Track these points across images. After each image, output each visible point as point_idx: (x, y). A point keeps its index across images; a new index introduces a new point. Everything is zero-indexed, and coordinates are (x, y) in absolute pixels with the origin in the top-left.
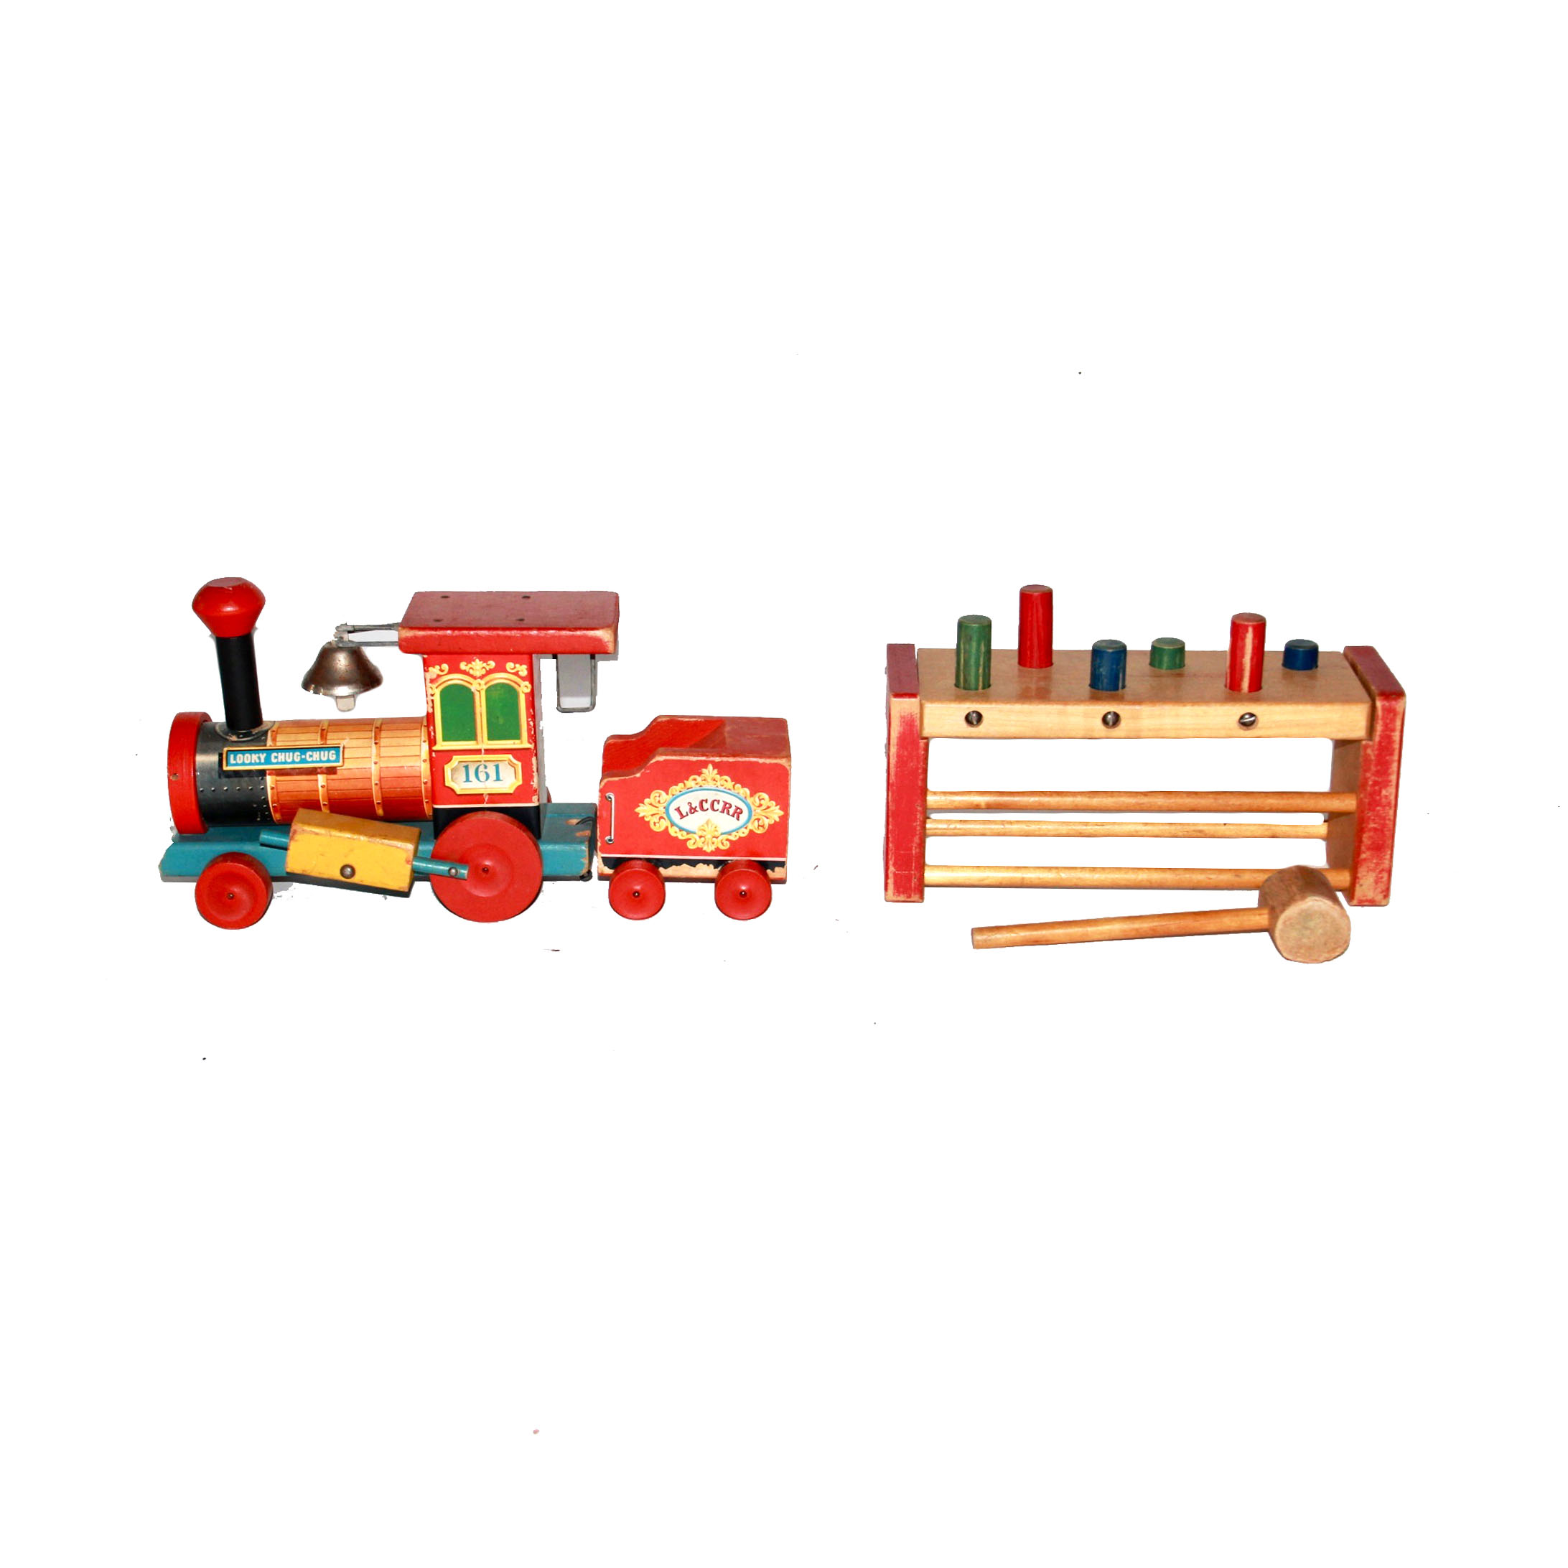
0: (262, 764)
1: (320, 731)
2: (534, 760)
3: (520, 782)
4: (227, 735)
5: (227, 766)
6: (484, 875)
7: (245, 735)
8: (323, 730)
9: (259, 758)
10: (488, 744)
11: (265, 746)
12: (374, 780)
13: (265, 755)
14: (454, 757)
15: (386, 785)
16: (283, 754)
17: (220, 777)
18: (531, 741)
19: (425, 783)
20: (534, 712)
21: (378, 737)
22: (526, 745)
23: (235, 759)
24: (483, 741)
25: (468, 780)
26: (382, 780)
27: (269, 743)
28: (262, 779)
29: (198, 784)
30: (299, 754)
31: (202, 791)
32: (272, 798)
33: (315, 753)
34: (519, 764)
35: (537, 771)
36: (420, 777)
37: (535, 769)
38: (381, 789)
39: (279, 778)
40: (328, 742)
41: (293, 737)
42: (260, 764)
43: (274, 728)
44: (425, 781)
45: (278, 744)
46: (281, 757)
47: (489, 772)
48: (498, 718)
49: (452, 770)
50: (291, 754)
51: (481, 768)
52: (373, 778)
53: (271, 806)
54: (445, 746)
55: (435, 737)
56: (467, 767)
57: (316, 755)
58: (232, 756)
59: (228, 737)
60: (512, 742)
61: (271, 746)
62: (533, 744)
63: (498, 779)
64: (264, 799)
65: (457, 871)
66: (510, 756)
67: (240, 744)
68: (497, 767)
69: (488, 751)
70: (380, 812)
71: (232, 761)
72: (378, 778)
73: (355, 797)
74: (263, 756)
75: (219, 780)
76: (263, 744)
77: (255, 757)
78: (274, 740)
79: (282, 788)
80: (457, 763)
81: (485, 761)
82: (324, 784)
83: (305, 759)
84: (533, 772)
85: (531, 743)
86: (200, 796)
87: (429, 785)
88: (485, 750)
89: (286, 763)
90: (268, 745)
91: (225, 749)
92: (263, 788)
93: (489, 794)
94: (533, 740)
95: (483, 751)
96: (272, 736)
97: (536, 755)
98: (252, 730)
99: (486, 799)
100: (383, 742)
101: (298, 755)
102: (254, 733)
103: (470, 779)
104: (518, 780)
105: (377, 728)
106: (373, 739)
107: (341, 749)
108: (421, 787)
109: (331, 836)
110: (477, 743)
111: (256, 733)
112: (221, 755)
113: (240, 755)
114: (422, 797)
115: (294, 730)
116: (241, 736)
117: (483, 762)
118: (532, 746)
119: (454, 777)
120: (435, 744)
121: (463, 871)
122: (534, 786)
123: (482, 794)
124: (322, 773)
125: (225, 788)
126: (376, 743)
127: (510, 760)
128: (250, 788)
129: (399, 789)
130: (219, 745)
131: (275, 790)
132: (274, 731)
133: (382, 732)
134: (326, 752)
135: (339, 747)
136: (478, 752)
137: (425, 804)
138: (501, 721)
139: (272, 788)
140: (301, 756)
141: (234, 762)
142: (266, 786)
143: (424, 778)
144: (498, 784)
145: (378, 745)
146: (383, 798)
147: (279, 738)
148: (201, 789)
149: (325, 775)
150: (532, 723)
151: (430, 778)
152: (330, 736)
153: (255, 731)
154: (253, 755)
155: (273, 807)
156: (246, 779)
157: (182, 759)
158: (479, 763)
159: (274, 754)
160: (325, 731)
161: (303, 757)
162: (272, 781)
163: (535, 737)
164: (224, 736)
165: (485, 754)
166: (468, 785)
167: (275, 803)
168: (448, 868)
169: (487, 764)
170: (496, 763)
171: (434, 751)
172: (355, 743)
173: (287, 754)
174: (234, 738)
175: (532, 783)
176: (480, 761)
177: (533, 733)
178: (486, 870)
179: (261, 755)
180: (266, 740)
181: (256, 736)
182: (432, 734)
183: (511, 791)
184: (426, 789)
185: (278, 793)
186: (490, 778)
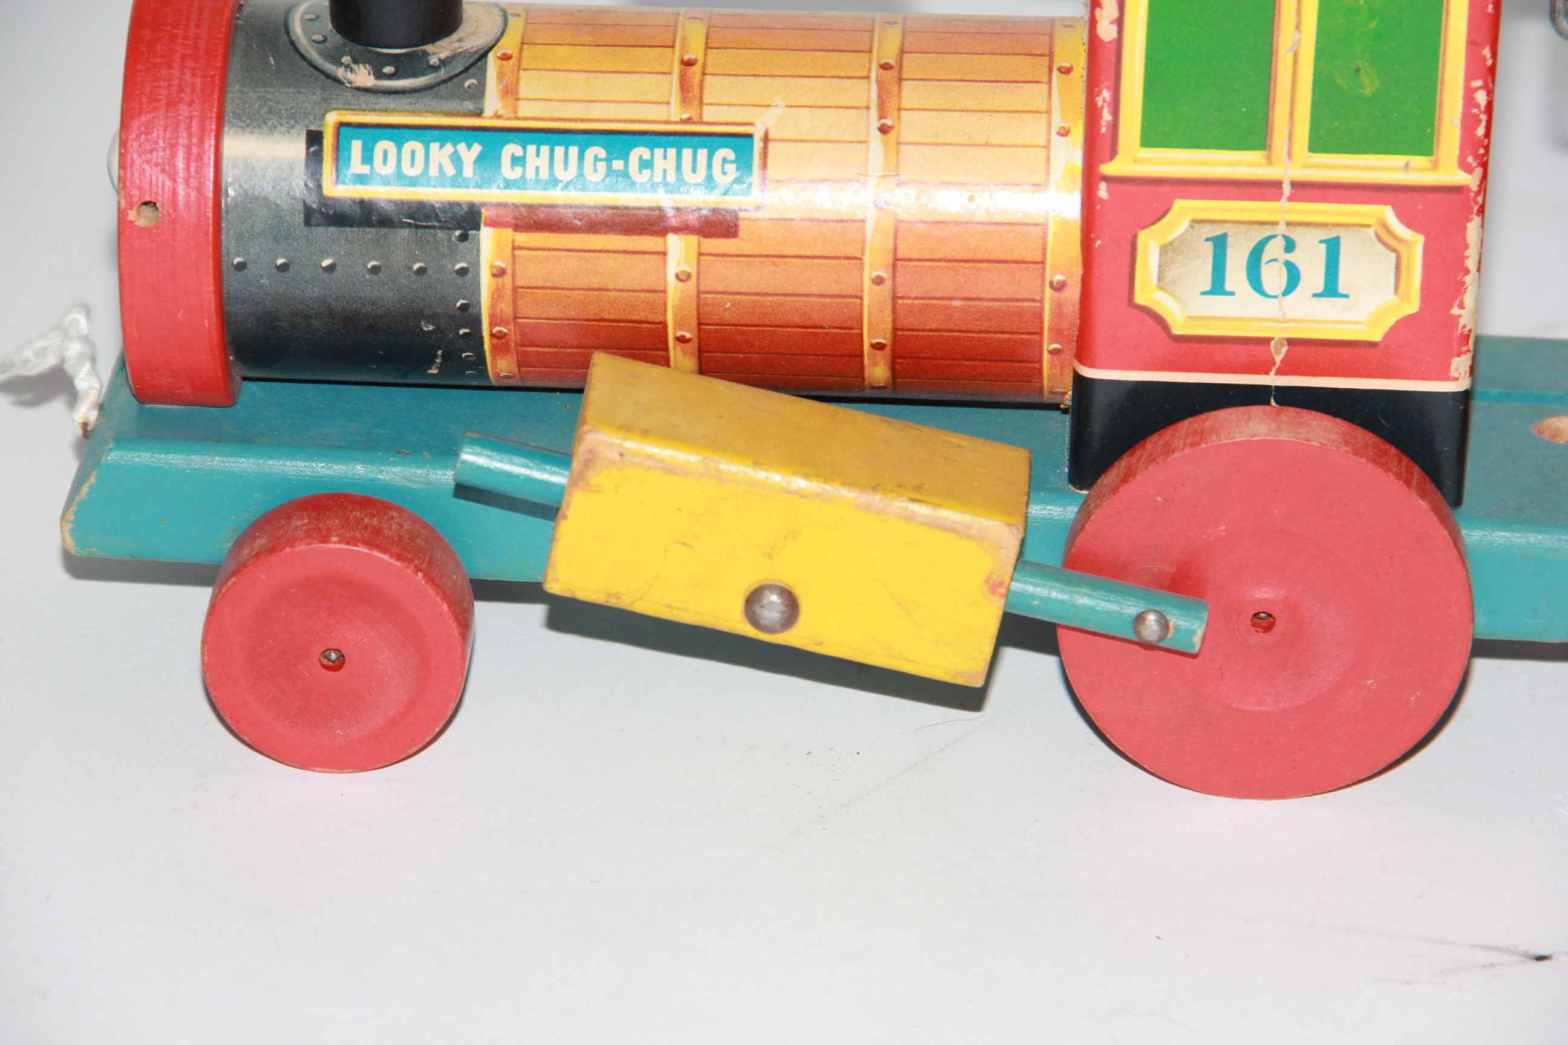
0: (466, 183)
1: (676, 68)
2: (1472, 228)
3: (1413, 307)
4: (339, 63)
5: (337, 181)
6: (1257, 638)
7: (406, 66)
8: (688, 64)
9: (456, 159)
10: (1306, 166)
11: (479, 114)
12: (874, 264)
13: (477, 148)
14: (1179, 204)
15: (914, 285)
16: (545, 150)
17: (307, 223)
18: (1470, 159)
19: (1059, 287)
20: (1494, 55)
21: (892, 104)
22: (1451, 174)
23: (367, 158)
24: (1290, 154)
25: (1218, 287)
26: (899, 263)
27: (492, 102)
28: (464, 238)
29: (228, 241)
30: (602, 153)
31: (241, 267)
32: (493, 306)
33: (659, 152)
34: (1417, 241)
35: (1479, 270)
36: (1043, 263)
37: (1471, 263)
38: (895, 298)
39: (522, 238)
40: (709, 114)
41: (577, 84)
42: (457, 180)
43: (509, 44)
44: (1059, 277)
45: (526, 109)
46: (537, 157)
47: (1301, 265)
48: (1358, 70)
49: (1164, 250)
50: (574, 151)
51: (1274, 250)
52: (867, 259)
53: (486, 333)
54: (1151, 162)
55: (1114, 126)
56: (1220, 244)
57: (664, 159)
58: (357, 146)
59: (340, 72)
60: (1398, 160)
61: (497, 116)
62: (1479, 171)
63: (1331, 289)
64: (464, 307)
65: (1164, 624)
66: (1387, 212)
67: (384, 101)
68: (1333, 248)
69: (1305, 190)
70: (878, 372)
71: (357, 166)
72: (890, 259)
73: (797, 320)
74: (470, 153)
75: (306, 230)
76: (469, 105)
77: (440, 153)
78: (510, 92)
79: (532, 272)
80: (1185, 225)
81: (1288, 224)
82: (683, 267)
83: (625, 174)
84: (1467, 272)
85: (1467, 168)
86: (233, 283)
87: (1073, 292)
88: (1295, 185)
89: (553, 182)
90: (488, 112)
91: (332, 118)
92: (463, 272)
93: (1291, 342)
94: (1477, 157)
95: (1287, 189)
96: (501, 75)
97: (1481, 211)
98: (429, 48)
99: (1278, 359)
100: (910, 126)
101: (596, 159)
102: (434, 60)
103: (1228, 287)
104: (1406, 299)
105: (885, 67)
106: (874, 112)
107: (758, 145)
108: (1042, 301)
109: (720, 477)
110: (1269, 160)
111: (443, 62)
112: (314, 139)
113: (384, 146)
114: (1041, 334)
115: (581, 56)
116: (388, 69)
117: (1282, 229)
118: (1469, 180)
119: (1170, 274)
120: (1113, 153)
121: (1183, 623)
122: (1462, 322)
123: (1267, 341)
124: (684, 229)
125: (326, 263)
126: (884, 130)
127: (1385, 226)
128: (416, 266)
129: (957, 303)
130: (311, 98)
131: (507, 279)
132: (506, 57)
133: (905, 84)
134: (703, 153)
135: (750, 136)
136: (1267, 189)
137: (1046, 356)
138: (1369, 84)
139: (499, 273)
140: (608, 161)
141: (365, 169)
142: (477, 264)
143: (1056, 269)
144: (1329, 308)
145: (892, 135)
146: (895, 329)
147: (529, 84)
148: (236, 261)
149: (694, 239)
150: (1481, 97)
151: (1078, 270)
152: (715, 89)
153: (439, 51)
154: (434, 146)
155: (492, 335)
156: (405, 233)
157: (173, 147)
158: (1267, 232)
159: (512, 149)
160: (697, 68)
161: (618, 165)
162: (499, 248)
163: (1487, 148)
164: (329, 67)
165: (1290, 199)
166: (1218, 306)
167: (504, 322)
168: (1133, 610)
169: (1296, 234)
170: (1332, 234)
171: (1107, 179)
172: (805, 123)
173: (559, 150)
174: (363, 76)
175: (1455, 311)
176: (1276, 223)
177: (1481, 131)
178: (1264, 621)
179: (462, 147)
180: (479, 92)
181: (442, 74)
182: (1107, 116)
183: (1377, 336)
184: (1058, 306)
185: (515, 289)
186: (1301, 284)
